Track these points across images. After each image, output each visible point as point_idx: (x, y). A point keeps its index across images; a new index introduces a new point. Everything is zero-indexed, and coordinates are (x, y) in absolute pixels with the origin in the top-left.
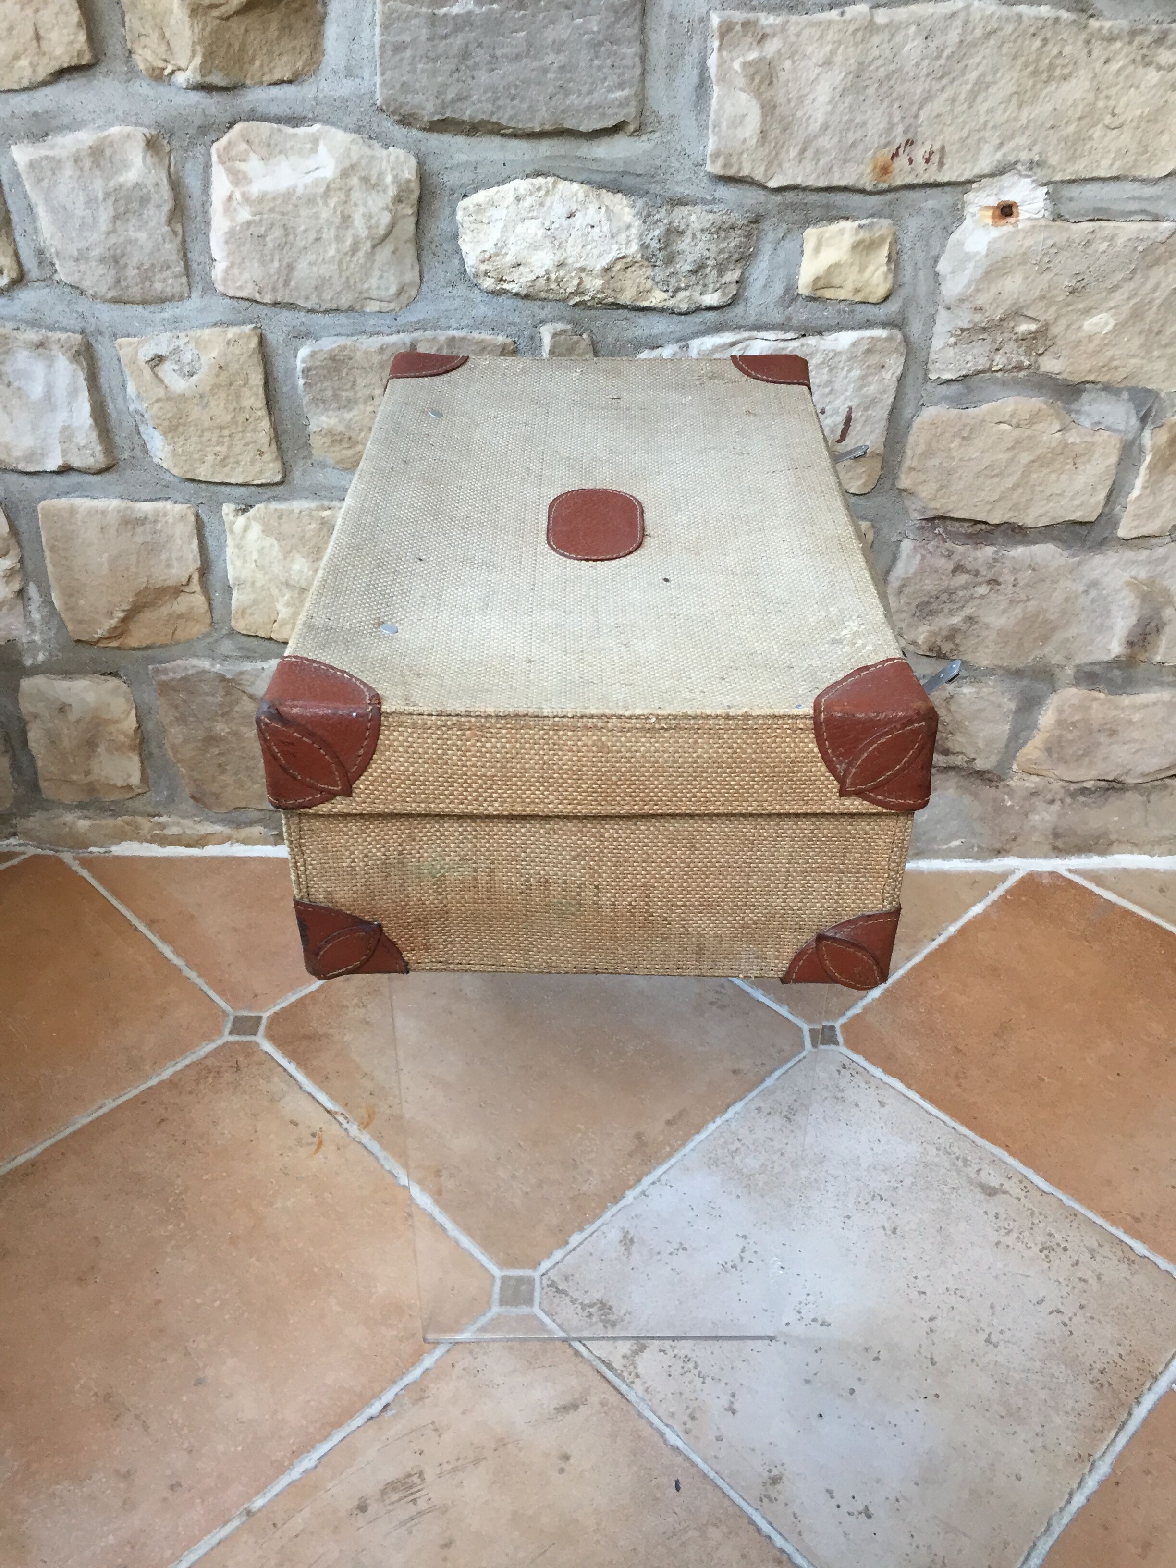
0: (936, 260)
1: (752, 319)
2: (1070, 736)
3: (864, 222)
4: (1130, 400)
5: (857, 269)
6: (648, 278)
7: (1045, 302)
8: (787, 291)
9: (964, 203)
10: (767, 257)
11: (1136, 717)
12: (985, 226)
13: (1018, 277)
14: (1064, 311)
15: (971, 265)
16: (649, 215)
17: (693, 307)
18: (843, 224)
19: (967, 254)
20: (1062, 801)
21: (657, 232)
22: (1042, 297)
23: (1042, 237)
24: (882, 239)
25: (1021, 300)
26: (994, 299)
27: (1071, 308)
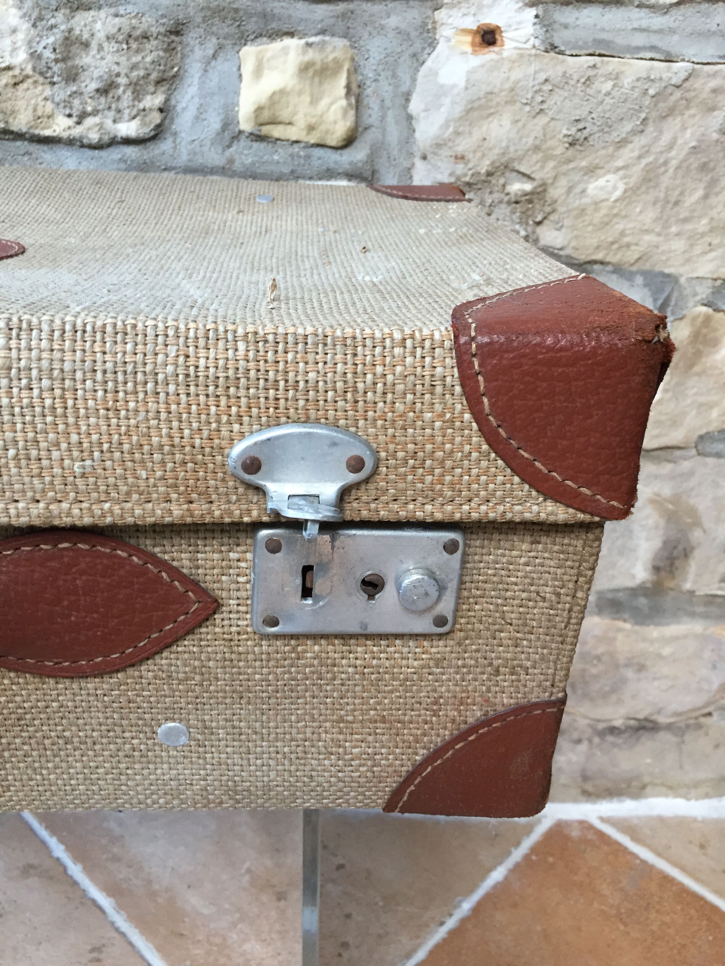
0: (407, 99)
1: (183, 158)
2: (594, 671)
3: (312, 39)
4: (646, 285)
5: (308, 99)
6: (46, 99)
7: (540, 155)
8: (225, 126)
9: (434, 22)
10: (196, 81)
11: (667, 651)
12: (464, 53)
13: (506, 120)
14: (565, 168)
15: (447, 101)
16: (40, 18)
17: (106, 138)
18: (288, 41)
19: (442, 86)
20: (590, 741)
21: (51, 40)
22: (537, 148)
23: (531, 70)
24: (337, 65)
25: (512, 149)
26: (479, 147)
27: (571, 165)
